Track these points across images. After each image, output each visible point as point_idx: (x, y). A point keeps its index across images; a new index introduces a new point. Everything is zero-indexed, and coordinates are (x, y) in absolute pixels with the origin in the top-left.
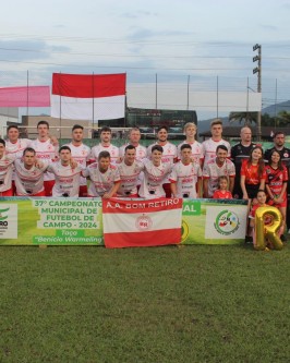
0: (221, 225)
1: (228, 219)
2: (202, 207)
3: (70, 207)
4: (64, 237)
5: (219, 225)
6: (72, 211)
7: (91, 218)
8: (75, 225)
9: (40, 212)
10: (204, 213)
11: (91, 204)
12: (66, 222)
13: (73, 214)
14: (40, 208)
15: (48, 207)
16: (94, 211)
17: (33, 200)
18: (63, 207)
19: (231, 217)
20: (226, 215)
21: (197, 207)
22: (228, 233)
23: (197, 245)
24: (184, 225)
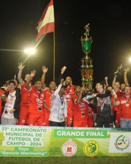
0: (119, 144)
2: (108, 133)
5: (117, 144)
6: (25, 134)
10: (109, 137)
11: (38, 130)
16: (40, 135)
17: (1, 127)
20: (122, 138)
24: (96, 144)
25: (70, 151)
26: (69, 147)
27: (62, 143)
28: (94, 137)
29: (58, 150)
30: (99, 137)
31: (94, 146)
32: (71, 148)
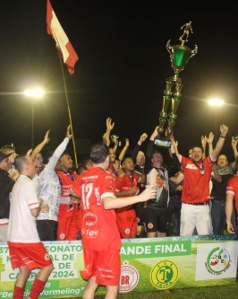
0: (213, 264)
1: (220, 257)
2: (193, 246)
5: (210, 265)
7: (67, 266)
9: (4, 261)
10: (195, 252)
11: (67, 249)
16: (71, 257)
19: (222, 255)
20: (217, 253)
21: (187, 245)
22: (219, 273)
24: (173, 267)
25: (127, 282)
26: (125, 274)
28: (169, 254)
31: (169, 271)
32: (128, 277)
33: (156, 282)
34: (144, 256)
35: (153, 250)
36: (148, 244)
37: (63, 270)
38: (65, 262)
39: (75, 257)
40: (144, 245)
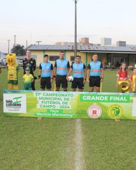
2: (131, 98)
3: (55, 96)
4: (51, 113)
6: (55, 99)
7: (66, 103)
8: (58, 107)
9: (38, 99)
10: (132, 101)
11: (66, 95)
12: (53, 105)
13: (56, 100)
14: (38, 97)
15: (43, 96)
16: (68, 99)
17: (34, 92)
18: (50, 97)
21: (128, 98)
23: (127, 120)
24: (120, 108)
25: (96, 113)
26: (94, 110)
27: (88, 106)
28: (117, 101)
29: (84, 112)
30: (122, 101)
31: (118, 110)
32: (96, 111)
33: (110, 115)
34: (104, 101)
35: (109, 99)
36: (106, 96)
37: (64, 105)
38: (65, 101)
39: (70, 99)
40: (104, 96)
